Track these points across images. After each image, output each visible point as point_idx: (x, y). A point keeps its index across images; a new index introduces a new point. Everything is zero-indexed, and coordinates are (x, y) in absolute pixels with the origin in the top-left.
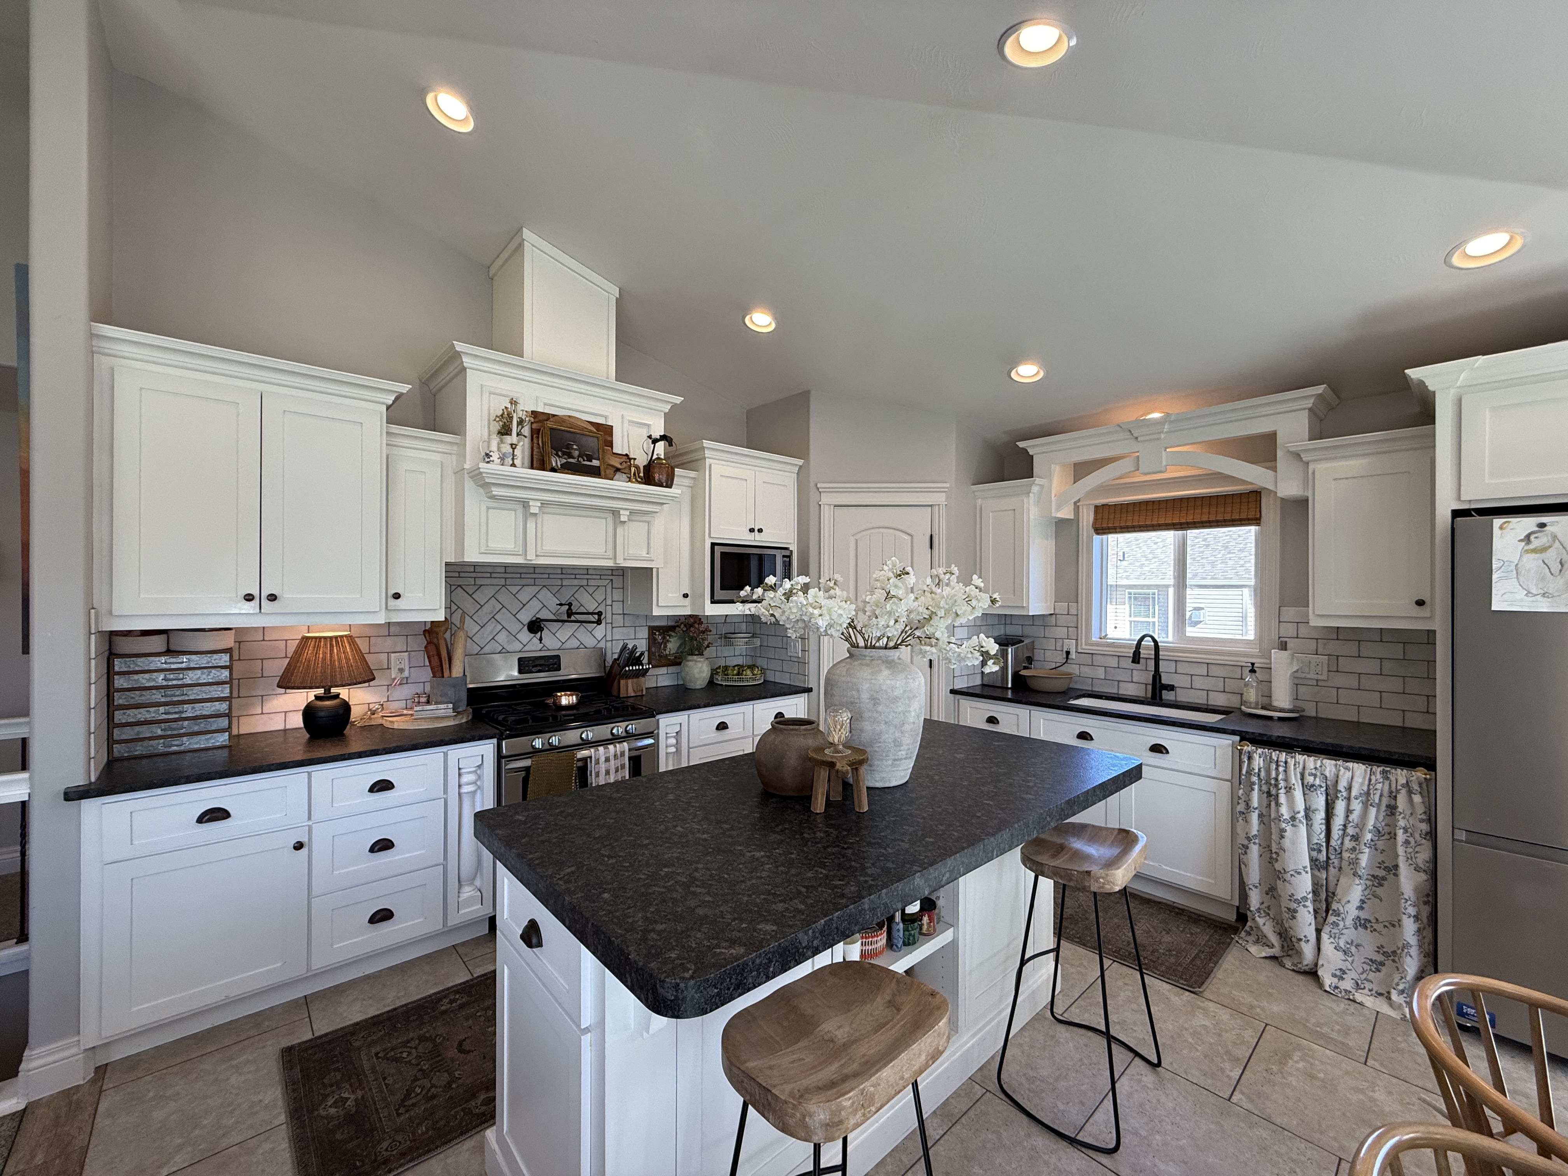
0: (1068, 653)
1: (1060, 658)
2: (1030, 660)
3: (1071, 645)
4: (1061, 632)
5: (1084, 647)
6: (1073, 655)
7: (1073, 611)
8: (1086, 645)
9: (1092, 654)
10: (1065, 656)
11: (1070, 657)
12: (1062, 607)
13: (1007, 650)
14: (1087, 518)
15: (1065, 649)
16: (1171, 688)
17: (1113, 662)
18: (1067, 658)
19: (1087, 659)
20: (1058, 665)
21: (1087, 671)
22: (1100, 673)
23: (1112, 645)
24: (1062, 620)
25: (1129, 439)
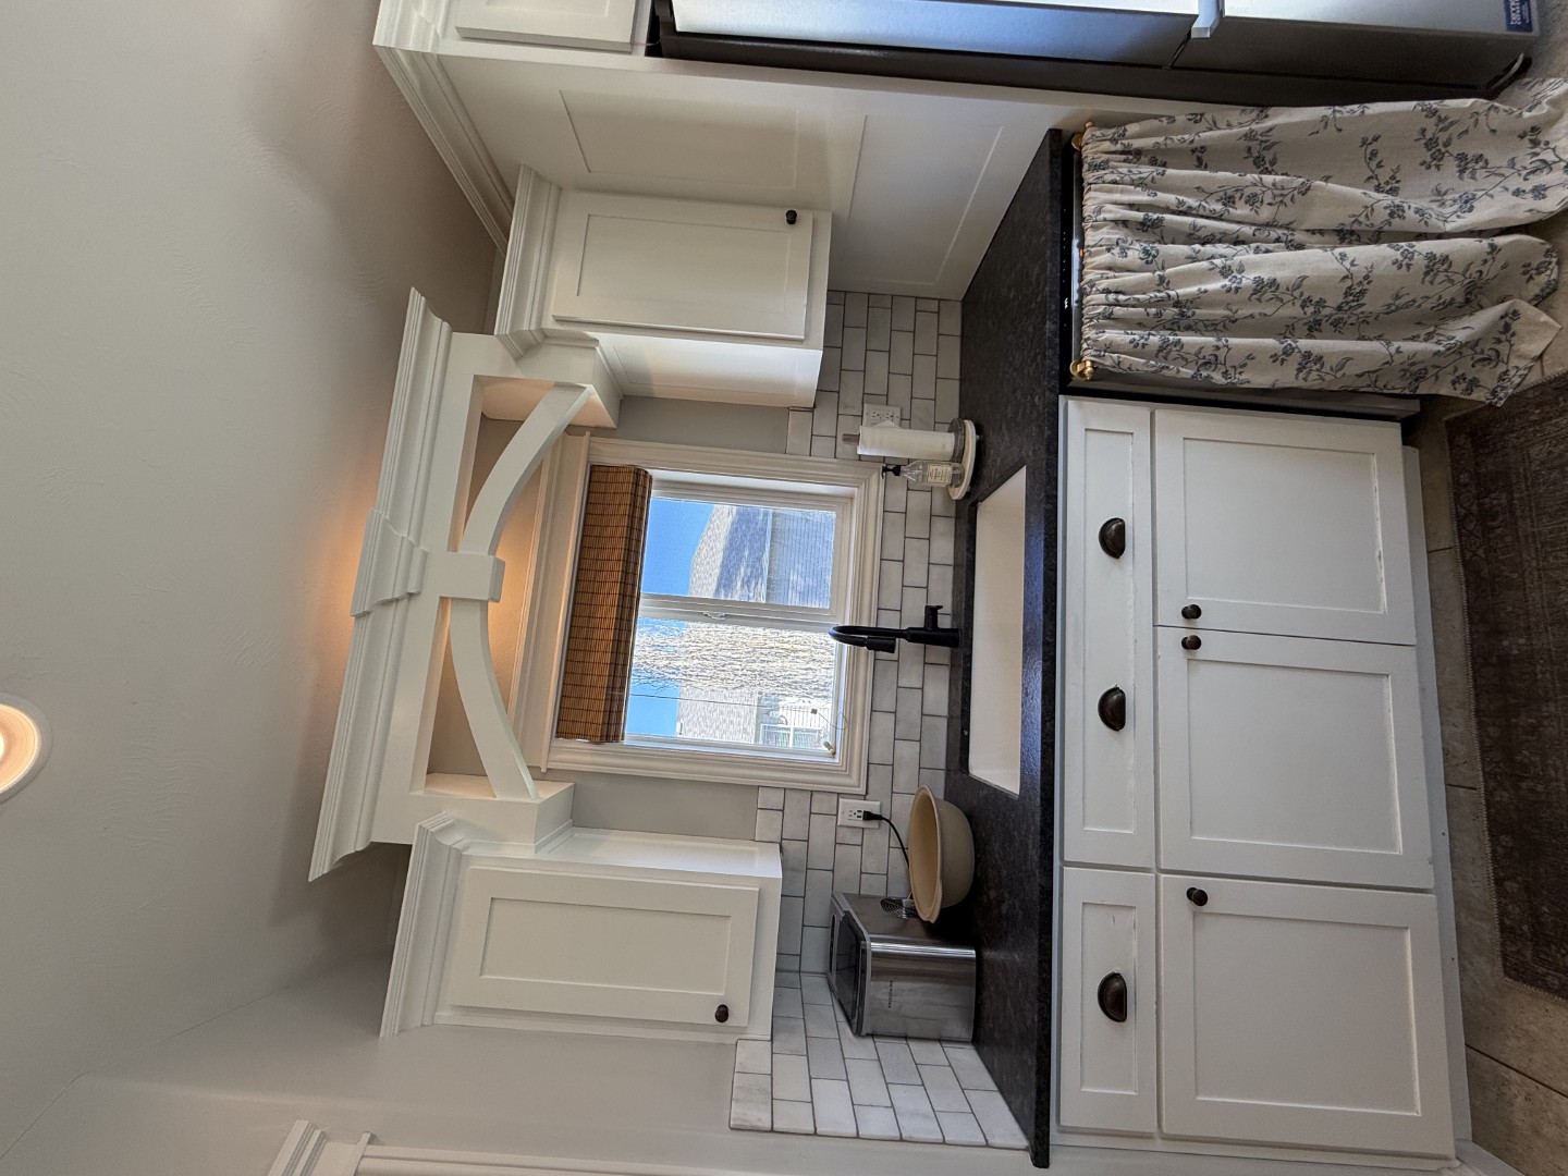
0: (868, 816)
1: (878, 837)
2: (889, 904)
3: (850, 809)
4: (822, 832)
5: (854, 782)
6: (873, 806)
7: (775, 799)
8: (849, 776)
9: (869, 764)
10: (874, 824)
11: (876, 811)
12: (766, 825)
13: (876, 955)
14: (579, 754)
15: (861, 823)
16: (932, 612)
17: (885, 723)
18: (879, 818)
19: (880, 776)
20: (894, 842)
21: (906, 778)
22: (908, 751)
23: (850, 722)
24: (794, 827)
25: (407, 610)
